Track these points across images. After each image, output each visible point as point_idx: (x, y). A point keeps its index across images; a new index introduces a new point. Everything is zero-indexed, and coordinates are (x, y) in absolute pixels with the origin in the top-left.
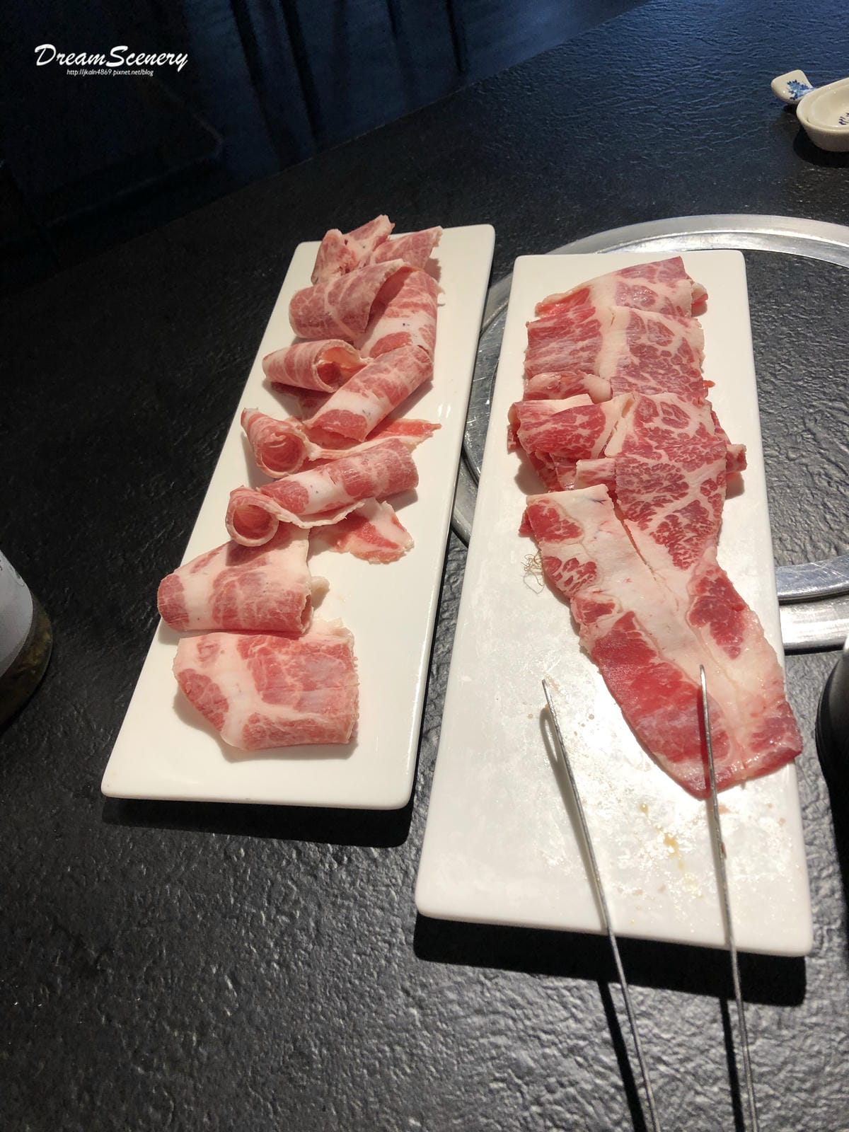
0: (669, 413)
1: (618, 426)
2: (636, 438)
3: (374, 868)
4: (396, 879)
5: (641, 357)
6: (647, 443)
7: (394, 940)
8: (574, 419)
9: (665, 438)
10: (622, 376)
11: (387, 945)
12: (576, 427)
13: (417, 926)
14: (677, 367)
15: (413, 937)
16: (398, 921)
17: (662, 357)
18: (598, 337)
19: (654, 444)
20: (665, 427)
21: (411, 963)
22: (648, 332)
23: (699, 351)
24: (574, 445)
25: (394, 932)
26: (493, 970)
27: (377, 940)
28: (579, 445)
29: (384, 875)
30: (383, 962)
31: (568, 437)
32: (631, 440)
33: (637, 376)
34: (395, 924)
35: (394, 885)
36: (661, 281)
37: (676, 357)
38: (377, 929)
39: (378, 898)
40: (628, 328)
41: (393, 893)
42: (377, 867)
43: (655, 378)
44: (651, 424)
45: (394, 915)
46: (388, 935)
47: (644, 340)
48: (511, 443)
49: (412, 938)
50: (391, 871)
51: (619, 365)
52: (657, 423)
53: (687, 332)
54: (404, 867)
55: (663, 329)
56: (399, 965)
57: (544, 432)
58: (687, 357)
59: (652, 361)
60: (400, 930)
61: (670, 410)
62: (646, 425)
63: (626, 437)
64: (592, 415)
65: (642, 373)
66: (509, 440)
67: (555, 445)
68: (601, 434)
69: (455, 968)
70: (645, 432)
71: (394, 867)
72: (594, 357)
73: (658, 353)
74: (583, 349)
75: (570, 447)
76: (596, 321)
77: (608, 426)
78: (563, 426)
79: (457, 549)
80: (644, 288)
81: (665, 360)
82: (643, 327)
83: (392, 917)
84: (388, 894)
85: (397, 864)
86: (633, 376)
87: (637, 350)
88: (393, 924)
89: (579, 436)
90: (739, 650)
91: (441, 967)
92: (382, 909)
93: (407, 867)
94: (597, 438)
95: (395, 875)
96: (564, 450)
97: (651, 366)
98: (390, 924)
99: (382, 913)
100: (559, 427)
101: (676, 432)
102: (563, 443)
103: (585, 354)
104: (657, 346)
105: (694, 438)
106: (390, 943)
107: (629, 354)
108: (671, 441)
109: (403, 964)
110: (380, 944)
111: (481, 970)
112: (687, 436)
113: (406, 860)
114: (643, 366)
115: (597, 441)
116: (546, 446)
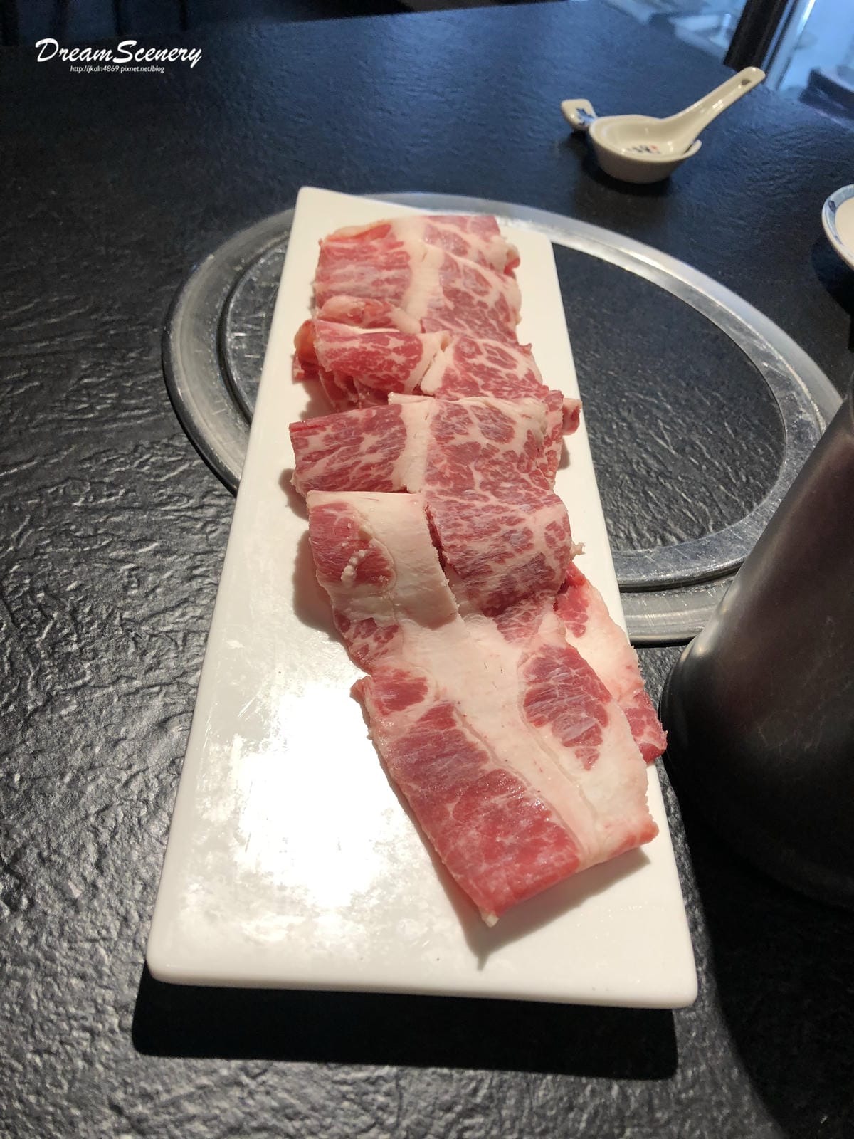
0: (493, 353)
1: (436, 358)
2: (458, 372)
3: (72, 913)
4: (108, 930)
5: (456, 302)
6: (471, 378)
7: (100, 1026)
8: (387, 342)
9: (493, 376)
10: (434, 317)
11: (88, 1035)
12: (389, 351)
13: (140, 1001)
14: (493, 322)
15: (131, 1018)
16: (109, 995)
17: (478, 308)
18: (406, 270)
19: (480, 381)
20: (490, 365)
21: (128, 1060)
22: (463, 278)
23: (515, 311)
24: (385, 372)
25: (100, 1012)
26: (260, 1062)
27: (71, 1028)
28: (391, 374)
29: (88, 925)
30: (80, 1063)
31: (379, 362)
32: (452, 374)
33: (451, 320)
34: (104, 1000)
35: (104, 939)
36: (474, 232)
37: (493, 311)
38: (72, 1010)
39: (76, 960)
40: (442, 268)
41: (103, 952)
42: (77, 912)
43: (471, 327)
44: (474, 360)
45: (101, 986)
46: (91, 1019)
47: (458, 284)
48: (297, 371)
49: (129, 1020)
50: (100, 917)
51: (430, 306)
52: (481, 360)
53: (505, 288)
54: (122, 911)
55: (480, 278)
56: (107, 1067)
57: (350, 349)
58: (504, 314)
59: (468, 308)
60: (110, 1009)
61: (495, 351)
62: (471, 361)
63: (446, 370)
64: (407, 341)
65: (456, 319)
66: (294, 367)
67: (362, 368)
68: (418, 365)
69: (199, 1063)
70: (468, 368)
71: (106, 911)
72: (402, 293)
73: (475, 302)
74: (388, 281)
75: (380, 374)
76: (404, 253)
77: (426, 354)
78: (372, 346)
79: (216, 493)
80: (455, 235)
81: (481, 311)
82: (458, 270)
83: (97, 990)
84: (93, 954)
85: (111, 908)
86: (446, 320)
87: (452, 294)
88: (100, 1001)
89: (391, 363)
90: (584, 628)
91: (177, 1064)
92: (83, 977)
93: (127, 912)
94: (413, 368)
95: (107, 923)
96: (373, 377)
97: (466, 313)
98: (95, 1002)
99: (81, 984)
100: (369, 347)
101: (504, 372)
102: (372, 368)
103: (391, 288)
104: (473, 294)
105: (523, 381)
106: (93, 1032)
107: (442, 296)
108: (499, 380)
109: (113, 1065)
110: (75, 1033)
111: (239, 1063)
112: (515, 378)
113: (126, 901)
114: (457, 312)
115: (412, 372)
116: (351, 367)
